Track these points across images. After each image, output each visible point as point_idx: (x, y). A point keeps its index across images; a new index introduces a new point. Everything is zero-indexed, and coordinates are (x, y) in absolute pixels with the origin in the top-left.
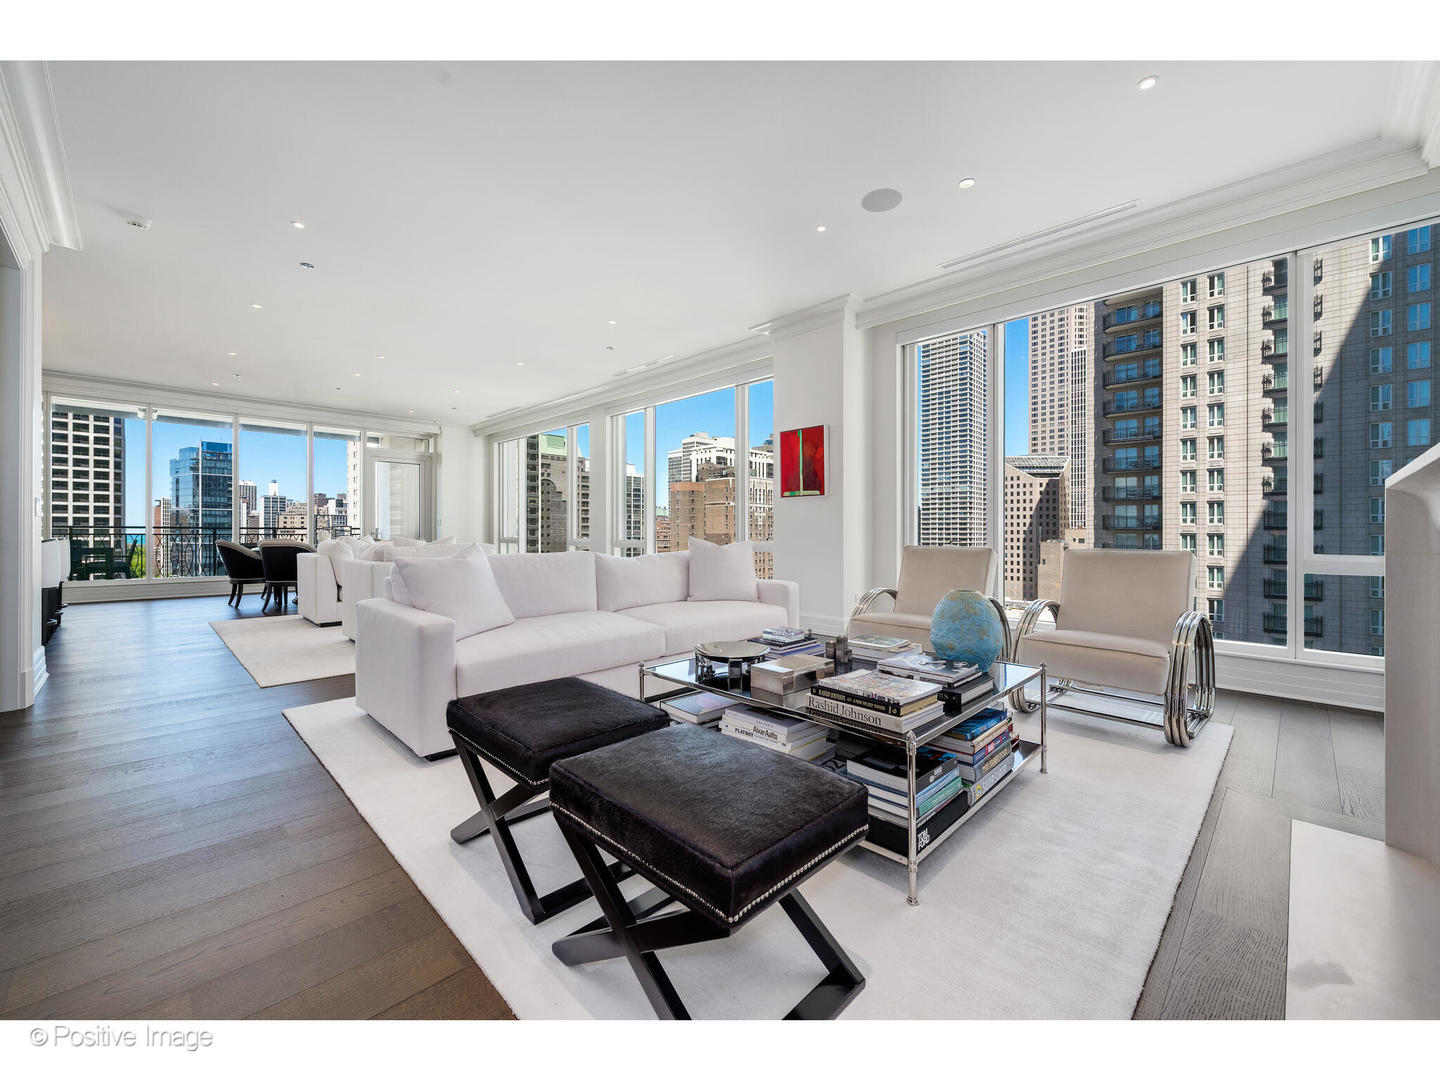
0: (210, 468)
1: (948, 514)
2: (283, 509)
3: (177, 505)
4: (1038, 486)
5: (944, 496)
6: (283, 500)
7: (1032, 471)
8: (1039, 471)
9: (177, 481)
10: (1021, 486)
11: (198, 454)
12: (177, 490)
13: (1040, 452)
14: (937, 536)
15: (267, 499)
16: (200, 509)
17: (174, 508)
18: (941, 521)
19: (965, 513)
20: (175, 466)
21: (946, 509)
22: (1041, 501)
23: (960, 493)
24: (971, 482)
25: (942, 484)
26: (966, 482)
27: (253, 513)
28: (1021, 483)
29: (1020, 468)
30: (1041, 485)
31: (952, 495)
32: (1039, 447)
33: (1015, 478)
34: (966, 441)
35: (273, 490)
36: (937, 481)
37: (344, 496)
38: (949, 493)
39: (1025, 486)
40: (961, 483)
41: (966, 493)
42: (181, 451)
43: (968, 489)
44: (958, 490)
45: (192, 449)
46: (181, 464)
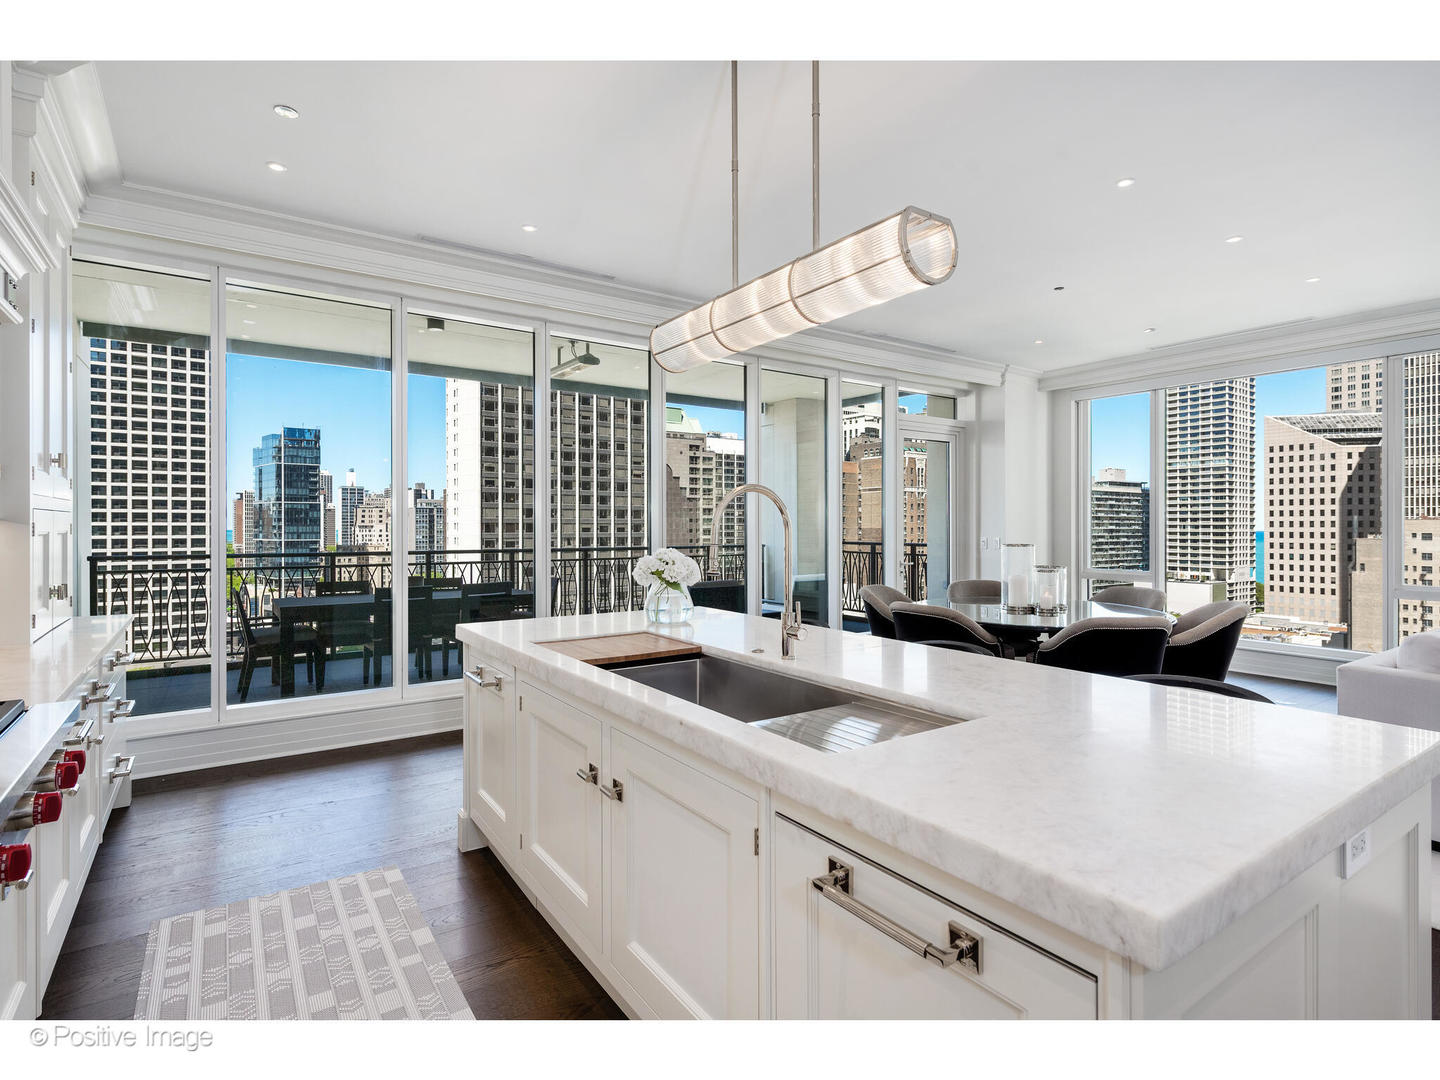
0: (292, 457)
1: (1195, 498)
2: (361, 501)
3: (260, 498)
4: (1346, 459)
5: (1189, 473)
6: (361, 491)
7: (1334, 436)
8: (1346, 435)
9: (260, 471)
10: (1317, 457)
11: (280, 441)
12: (260, 482)
13: (1345, 407)
14: (1178, 530)
15: (344, 490)
16: (283, 502)
17: (257, 502)
18: (1184, 509)
19: (1222, 498)
20: (258, 455)
21: (1192, 491)
22: (1350, 478)
23: (1215, 469)
24: (1231, 454)
25: (1186, 457)
26: (1223, 454)
27: (330, 506)
28: (1317, 453)
29: (1314, 431)
30: (1350, 455)
31: (1201, 473)
32: (1344, 401)
33: (1307, 447)
34: (1223, 395)
35: (351, 480)
36: (1178, 453)
37: (423, 485)
38: (1197, 470)
39: (1322, 457)
40: (1215, 455)
41: (1223, 468)
42: (265, 438)
43: (1227, 463)
44: (1212, 465)
45: (274, 436)
46: (264, 454)
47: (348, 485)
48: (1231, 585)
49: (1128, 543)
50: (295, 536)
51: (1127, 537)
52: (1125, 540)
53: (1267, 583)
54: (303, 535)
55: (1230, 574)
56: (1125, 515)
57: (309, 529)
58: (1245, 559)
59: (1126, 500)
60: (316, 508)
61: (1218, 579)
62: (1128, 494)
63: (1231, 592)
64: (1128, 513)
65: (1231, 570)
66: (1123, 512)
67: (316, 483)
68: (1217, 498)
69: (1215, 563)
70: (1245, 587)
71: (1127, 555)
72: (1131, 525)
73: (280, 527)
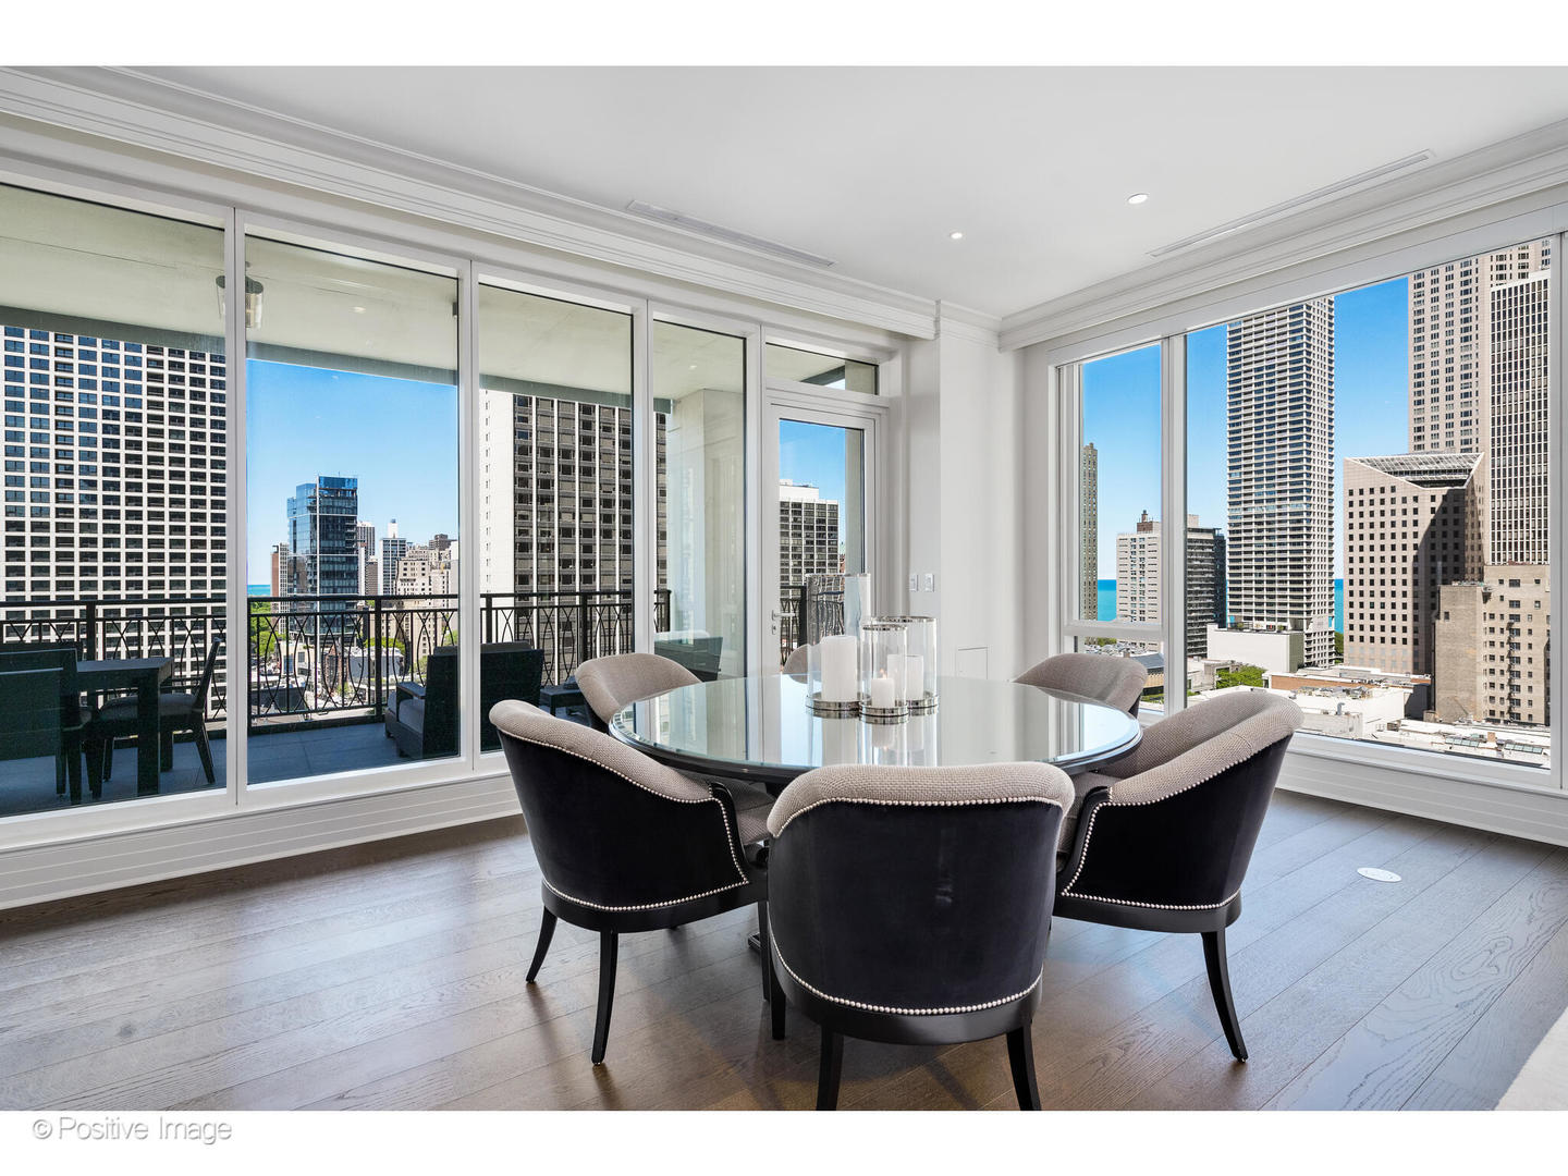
0: (328, 507)
1: (1271, 545)
2: (403, 553)
3: (295, 551)
4: (1428, 502)
5: (1265, 519)
6: (403, 542)
7: (1417, 478)
8: (1428, 477)
9: (295, 522)
10: (1399, 501)
11: (315, 491)
12: (295, 533)
13: (1428, 448)
14: (1253, 578)
15: (386, 542)
16: (318, 555)
17: (291, 554)
18: (1260, 556)
19: (1299, 544)
20: (293, 506)
21: (1268, 537)
22: (1433, 522)
23: (1292, 514)
24: (1309, 498)
25: (1261, 501)
26: (1301, 498)
27: (372, 558)
28: (1398, 496)
29: (1395, 473)
30: (1433, 498)
31: (1277, 518)
32: (1428, 441)
33: (1388, 490)
34: (1300, 437)
35: (392, 532)
36: (1253, 497)
38: (1273, 515)
39: (1404, 500)
40: (1292, 499)
41: (1301, 513)
42: (299, 488)
43: (1305, 508)
44: (1288, 510)
45: (309, 486)
46: (299, 504)
47: (390, 536)
48: (1309, 635)
49: (1201, 592)
50: (331, 590)
51: (1200, 585)
52: (1198, 588)
53: (1346, 633)
54: (339, 590)
55: (1308, 624)
56: (1198, 563)
57: (345, 583)
58: (1323, 608)
59: (1200, 547)
60: (354, 561)
61: (1295, 628)
62: (1201, 541)
63: (1309, 642)
64: (1202, 561)
65: (1309, 620)
66: (1197, 560)
67: (353, 534)
68: (1294, 544)
69: (1292, 612)
70: (1324, 637)
71: (1200, 605)
72: (1204, 573)
73: (316, 581)
